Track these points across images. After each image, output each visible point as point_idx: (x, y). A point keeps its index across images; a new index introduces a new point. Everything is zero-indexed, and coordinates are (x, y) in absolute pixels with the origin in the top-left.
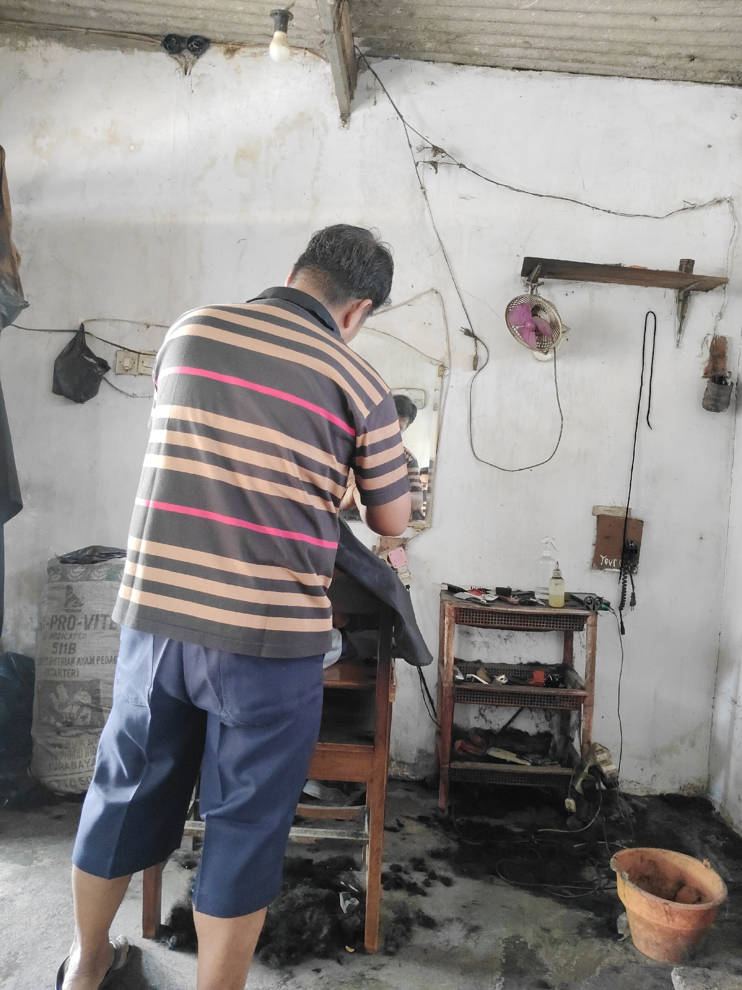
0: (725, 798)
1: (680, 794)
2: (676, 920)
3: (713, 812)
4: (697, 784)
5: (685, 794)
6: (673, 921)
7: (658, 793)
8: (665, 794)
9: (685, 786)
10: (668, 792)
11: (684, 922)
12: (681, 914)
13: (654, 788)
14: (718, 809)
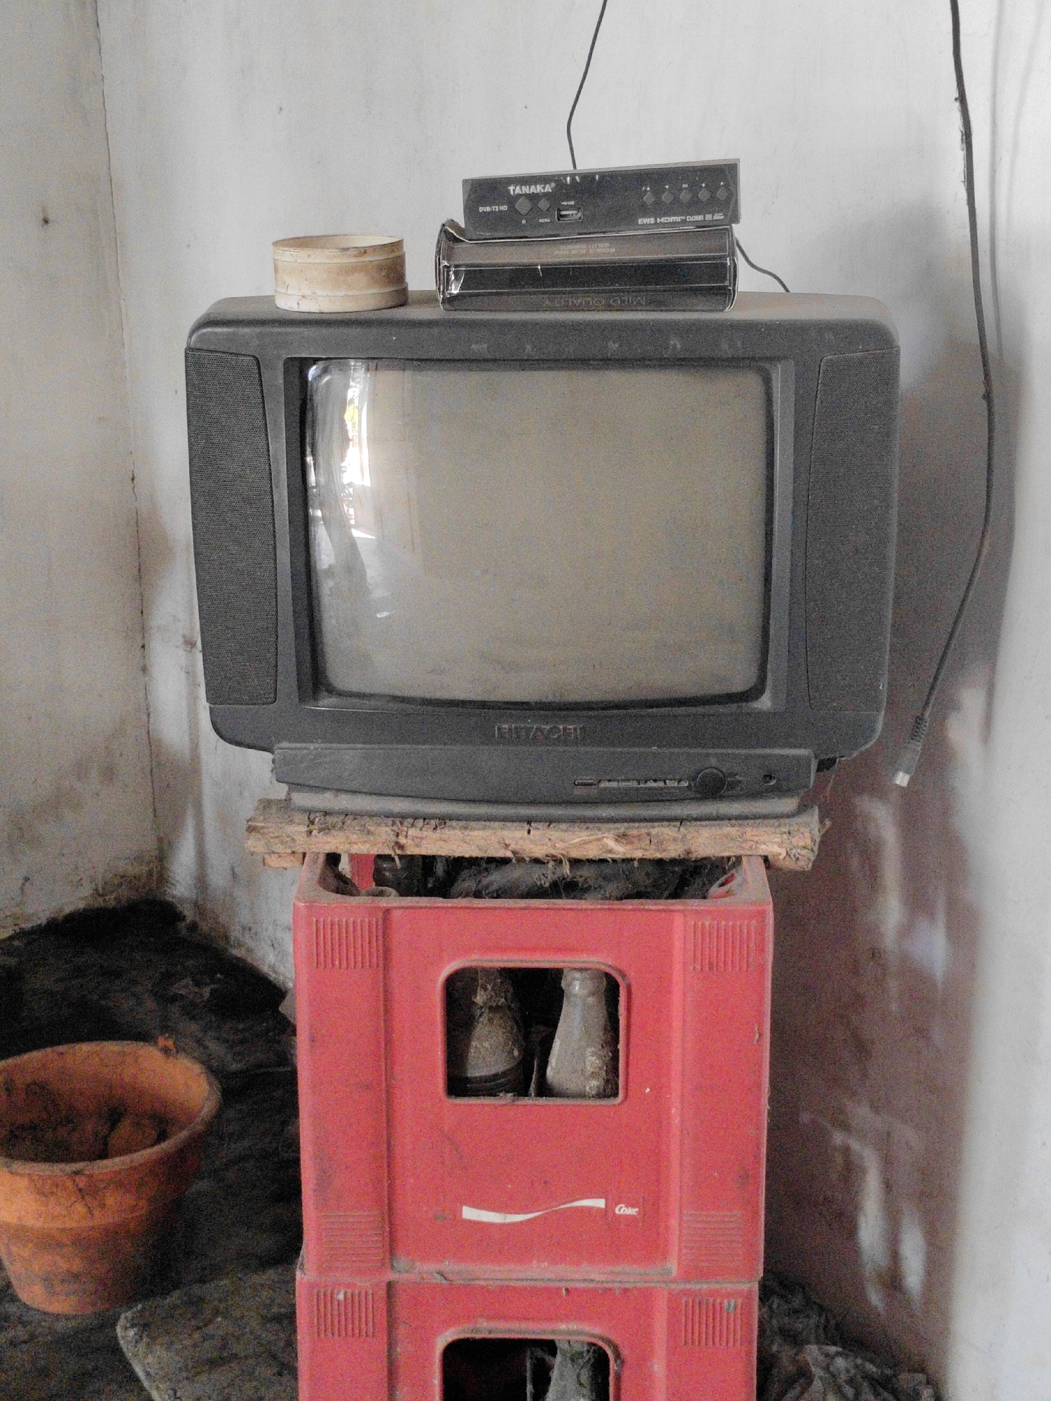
0: (201, 881)
1: (96, 905)
2: (110, 1201)
3: (182, 925)
4: (133, 870)
5: (111, 901)
6: (103, 1206)
7: (42, 919)
8: (61, 916)
9: (106, 883)
10: (68, 910)
11: (130, 1200)
12: (118, 1182)
13: (31, 911)
14: (189, 913)
